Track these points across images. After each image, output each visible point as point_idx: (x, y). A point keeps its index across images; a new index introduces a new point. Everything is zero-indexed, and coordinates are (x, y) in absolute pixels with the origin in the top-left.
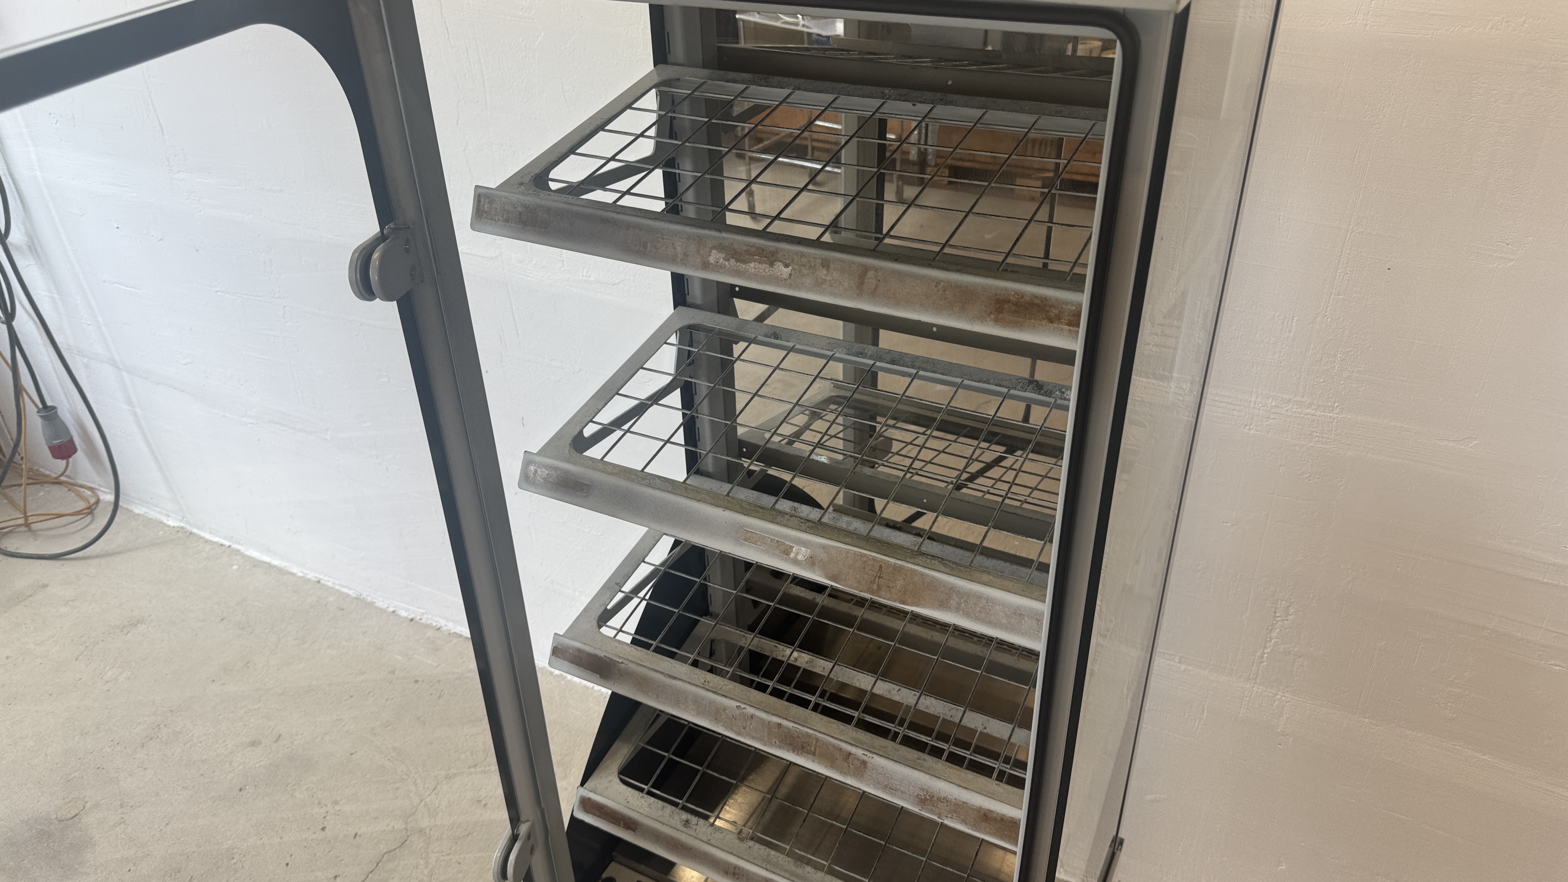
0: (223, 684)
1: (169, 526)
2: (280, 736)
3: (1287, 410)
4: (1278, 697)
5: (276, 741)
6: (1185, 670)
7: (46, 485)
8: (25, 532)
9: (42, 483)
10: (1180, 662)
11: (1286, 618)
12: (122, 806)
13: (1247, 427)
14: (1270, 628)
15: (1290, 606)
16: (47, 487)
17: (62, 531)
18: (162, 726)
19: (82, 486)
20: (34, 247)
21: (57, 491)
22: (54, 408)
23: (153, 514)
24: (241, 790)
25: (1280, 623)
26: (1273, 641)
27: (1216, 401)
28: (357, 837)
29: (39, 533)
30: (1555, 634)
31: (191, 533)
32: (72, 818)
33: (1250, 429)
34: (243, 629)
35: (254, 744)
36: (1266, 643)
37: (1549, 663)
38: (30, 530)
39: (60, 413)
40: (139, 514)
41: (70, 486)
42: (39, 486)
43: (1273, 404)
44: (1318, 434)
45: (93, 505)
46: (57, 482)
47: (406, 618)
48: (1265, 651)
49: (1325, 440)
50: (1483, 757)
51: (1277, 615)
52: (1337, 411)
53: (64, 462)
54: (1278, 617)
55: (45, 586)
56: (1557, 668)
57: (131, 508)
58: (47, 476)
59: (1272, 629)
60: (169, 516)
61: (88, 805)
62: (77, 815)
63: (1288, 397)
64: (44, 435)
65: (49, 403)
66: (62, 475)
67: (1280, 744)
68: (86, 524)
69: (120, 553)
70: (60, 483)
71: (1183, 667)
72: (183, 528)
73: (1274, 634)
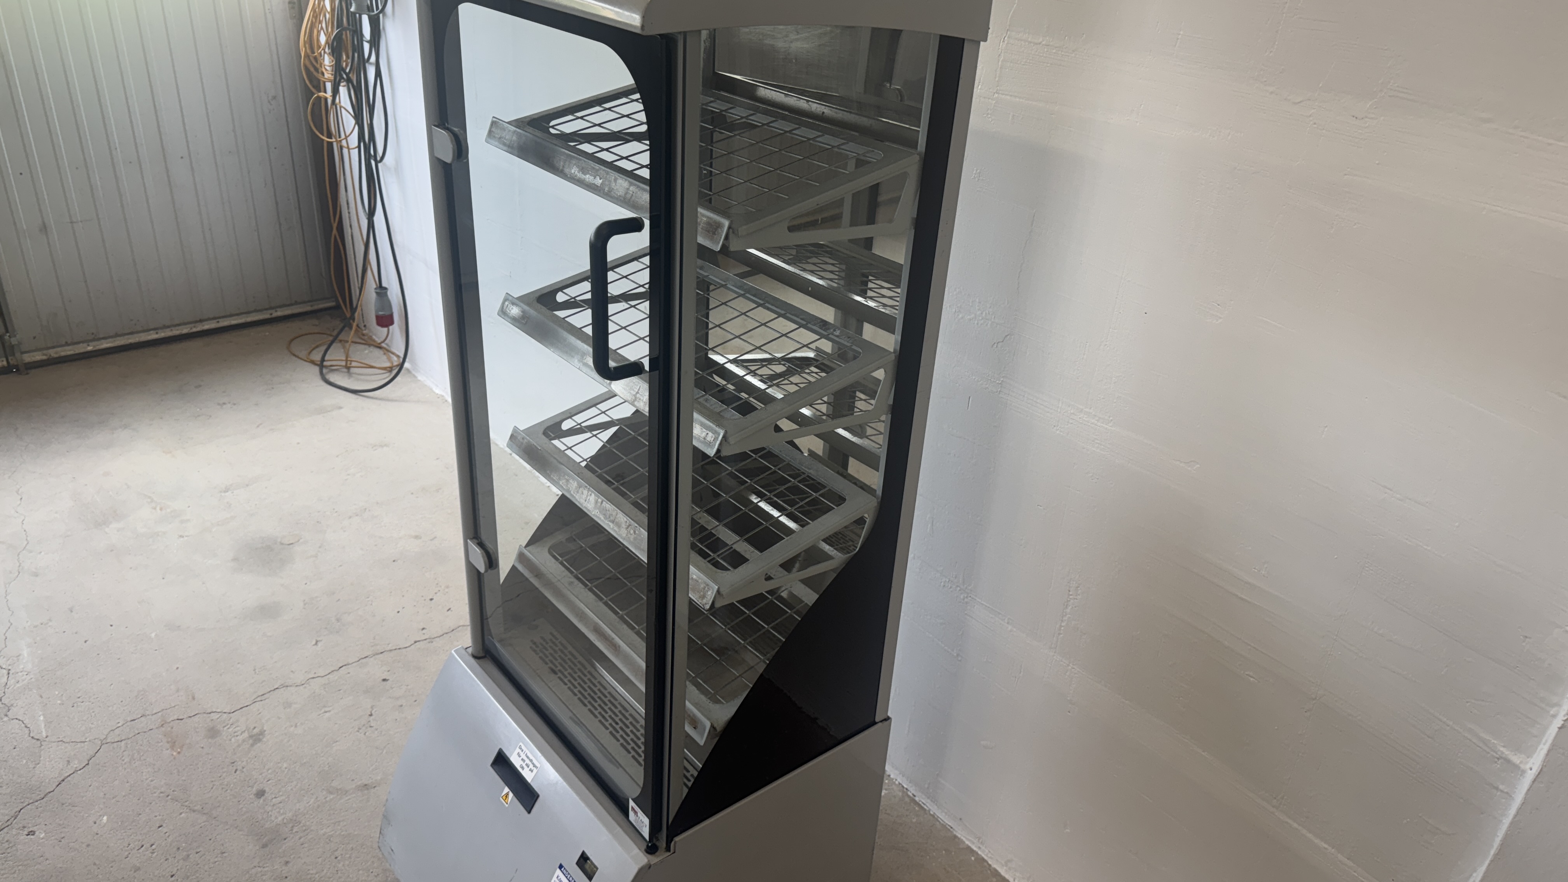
0: (417, 497)
1: (434, 393)
2: (435, 538)
3: (1080, 418)
4: (1070, 668)
5: (431, 540)
6: (1011, 631)
7: (372, 347)
8: (345, 372)
9: (370, 345)
10: (1008, 623)
11: (1075, 597)
12: (320, 547)
13: (1055, 428)
14: (1066, 604)
15: (1079, 587)
16: (372, 348)
17: (368, 378)
18: (367, 510)
19: (393, 353)
20: (398, 169)
21: (377, 352)
22: (386, 289)
23: (428, 383)
24: (394, 561)
25: (1072, 601)
26: (1068, 616)
27: (1038, 403)
28: (450, 611)
29: (354, 375)
30: (1249, 647)
31: (446, 401)
32: (289, 545)
33: (1057, 430)
34: (447, 468)
35: (417, 537)
36: (1063, 617)
37: (1247, 673)
38: (349, 372)
39: (389, 293)
40: (419, 381)
41: (386, 352)
42: (366, 347)
43: (1072, 411)
44: (1098, 442)
45: (395, 366)
46: (379, 347)
47: (555, 493)
48: (1062, 624)
49: (1102, 447)
50: (1203, 753)
51: (1071, 593)
52: (1110, 424)
53: (385, 329)
54: (1071, 595)
55: (341, 408)
56: (1252, 679)
57: (416, 374)
58: (374, 341)
59: (1067, 605)
60: (438, 386)
61: (301, 541)
62: (292, 544)
63: (1081, 407)
64: (375, 306)
65: (384, 284)
66: (383, 342)
67: (1069, 712)
68: (384, 377)
69: (396, 401)
70: (380, 348)
71: (1010, 627)
72: (443, 396)
73: (1068, 610)
